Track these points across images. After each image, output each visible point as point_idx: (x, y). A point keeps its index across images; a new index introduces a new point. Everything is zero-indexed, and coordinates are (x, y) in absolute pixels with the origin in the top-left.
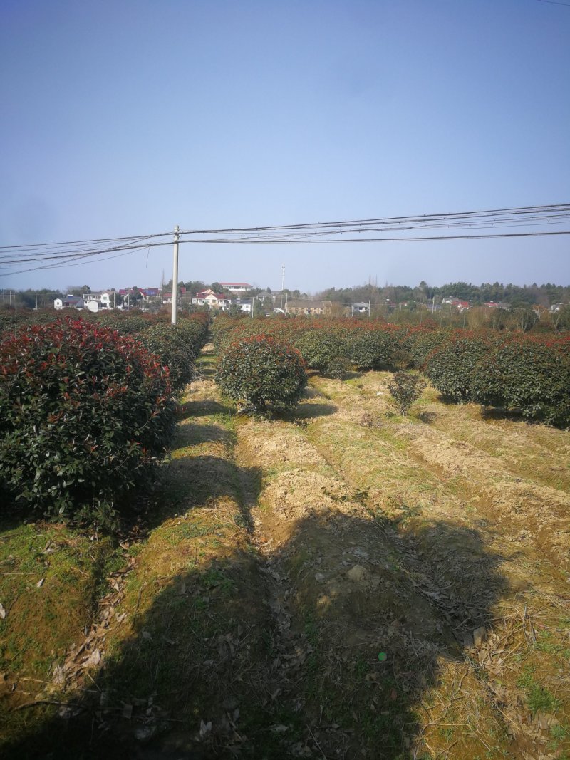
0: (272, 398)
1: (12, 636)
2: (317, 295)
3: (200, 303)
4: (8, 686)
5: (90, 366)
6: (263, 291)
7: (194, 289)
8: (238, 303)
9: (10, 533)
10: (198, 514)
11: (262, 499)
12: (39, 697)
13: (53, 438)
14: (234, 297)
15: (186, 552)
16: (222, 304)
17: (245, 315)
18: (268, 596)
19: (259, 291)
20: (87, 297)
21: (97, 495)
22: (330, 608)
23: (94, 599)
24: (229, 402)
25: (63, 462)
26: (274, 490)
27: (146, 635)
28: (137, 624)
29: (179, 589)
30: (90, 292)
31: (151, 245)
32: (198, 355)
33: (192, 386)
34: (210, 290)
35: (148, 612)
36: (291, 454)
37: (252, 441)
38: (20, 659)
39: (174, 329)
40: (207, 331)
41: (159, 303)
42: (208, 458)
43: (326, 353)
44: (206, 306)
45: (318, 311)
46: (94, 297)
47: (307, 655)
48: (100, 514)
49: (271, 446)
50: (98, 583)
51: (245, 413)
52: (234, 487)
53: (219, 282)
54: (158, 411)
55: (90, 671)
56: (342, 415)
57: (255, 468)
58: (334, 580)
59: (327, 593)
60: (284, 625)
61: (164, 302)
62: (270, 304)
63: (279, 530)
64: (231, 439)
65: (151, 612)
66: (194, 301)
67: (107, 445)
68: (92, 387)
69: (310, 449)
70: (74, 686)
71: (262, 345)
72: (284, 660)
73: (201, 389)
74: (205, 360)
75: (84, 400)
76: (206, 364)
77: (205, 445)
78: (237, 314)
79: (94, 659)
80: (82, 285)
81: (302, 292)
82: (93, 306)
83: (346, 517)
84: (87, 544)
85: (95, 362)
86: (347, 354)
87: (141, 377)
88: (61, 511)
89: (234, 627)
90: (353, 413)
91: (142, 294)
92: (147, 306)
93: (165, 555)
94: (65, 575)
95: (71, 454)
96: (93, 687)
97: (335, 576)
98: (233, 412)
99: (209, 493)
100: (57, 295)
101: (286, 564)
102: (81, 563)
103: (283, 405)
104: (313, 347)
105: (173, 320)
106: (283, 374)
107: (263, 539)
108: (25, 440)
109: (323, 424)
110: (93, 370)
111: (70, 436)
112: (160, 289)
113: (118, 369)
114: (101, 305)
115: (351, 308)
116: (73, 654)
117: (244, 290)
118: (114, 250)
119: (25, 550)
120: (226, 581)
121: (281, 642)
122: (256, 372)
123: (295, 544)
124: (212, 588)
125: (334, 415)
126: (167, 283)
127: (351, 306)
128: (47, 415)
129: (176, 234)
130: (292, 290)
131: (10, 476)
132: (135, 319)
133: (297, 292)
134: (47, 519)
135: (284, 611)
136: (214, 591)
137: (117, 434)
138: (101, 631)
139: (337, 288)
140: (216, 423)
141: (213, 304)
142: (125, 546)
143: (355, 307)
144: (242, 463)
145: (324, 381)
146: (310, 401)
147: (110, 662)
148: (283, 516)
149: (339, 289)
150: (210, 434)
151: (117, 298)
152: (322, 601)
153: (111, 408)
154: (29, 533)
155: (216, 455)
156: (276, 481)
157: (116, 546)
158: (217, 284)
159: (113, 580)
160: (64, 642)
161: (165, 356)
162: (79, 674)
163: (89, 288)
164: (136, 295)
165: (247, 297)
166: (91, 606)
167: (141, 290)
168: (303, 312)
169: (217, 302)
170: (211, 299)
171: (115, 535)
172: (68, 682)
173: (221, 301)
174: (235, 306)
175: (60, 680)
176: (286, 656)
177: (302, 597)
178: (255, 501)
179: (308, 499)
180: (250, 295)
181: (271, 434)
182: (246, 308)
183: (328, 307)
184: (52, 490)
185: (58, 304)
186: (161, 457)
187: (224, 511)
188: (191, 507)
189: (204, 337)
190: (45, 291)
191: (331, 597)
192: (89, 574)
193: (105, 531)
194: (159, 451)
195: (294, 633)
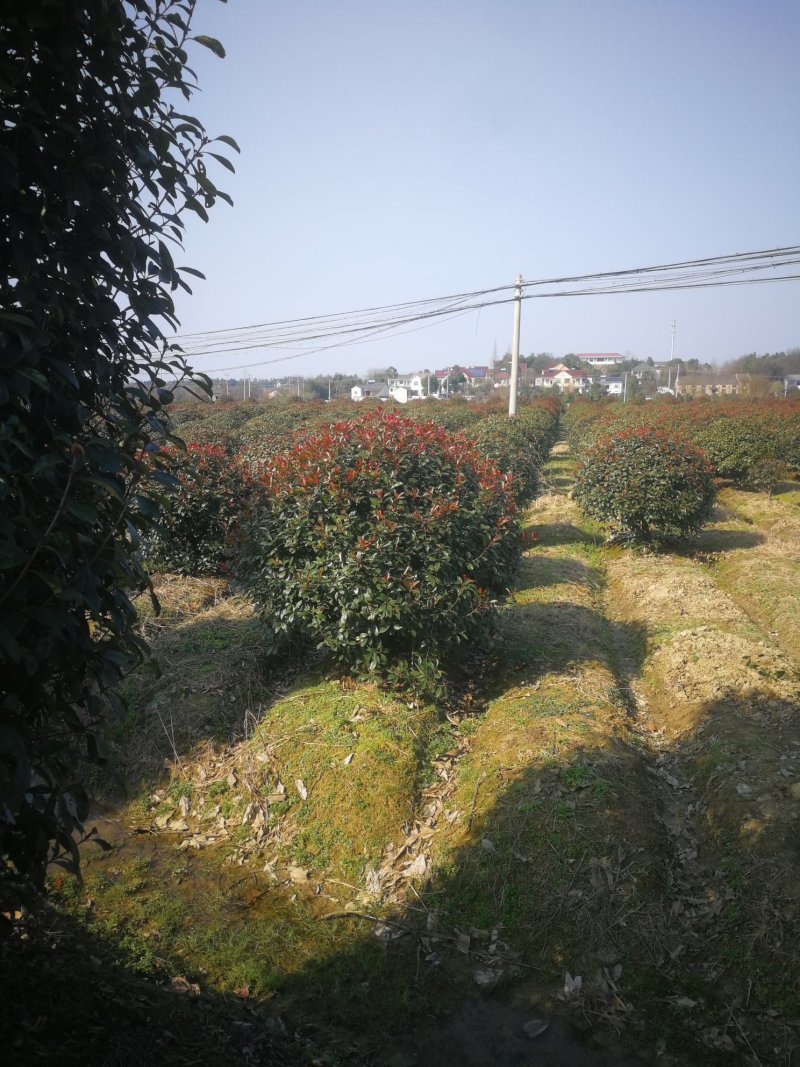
0: (660, 522)
1: (315, 824)
2: (727, 365)
3: (547, 385)
4: (311, 887)
5: (409, 475)
6: (641, 362)
7: (538, 365)
8: (603, 382)
9: (309, 691)
10: (554, 684)
11: (648, 668)
12: (350, 907)
13: (362, 570)
14: (596, 373)
15: (540, 735)
16: (579, 384)
17: (613, 399)
18: (662, 809)
19: (635, 363)
20: (393, 382)
21: (417, 647)
22: (762, 838)
23: (416, 787)
24: (593, 526)
25: (375, 602)
26: (667, 657)
27: (487, 844)
28: (475, 828)
29: (531, 786)
30: (396, 376)
31: (482, 305)
32: (547, 458)
33: (537, 503)
34: (561, 365)
35: (489, 813)
36: (692, 604)
37: (630, 584)
38: (325, 854)
39: (513, 422)
40: (558, 424)
41: (489, 386)
42: (565, 606)
43: (745, 453)
44: (556, 387)
45: (729, 389)
46: (401, 382)
47: (725, 903)
48: (421, 675)
49: (659, 592)
50: (420, 767)
51: (619, 541)
52: (604, 649)
53: (576, 353)
54: (499, 537)
55: (414, 882)
56: (773, 548)
57: (635, 623)
58: (767, 797)
59: (756, 814)
60: (687, 855)
61: (496, 386)
62: (651, 381)
63: (675, 715)
64: (597, 579)
65: (493, 813)
66: (539, 382)
67: (432, 581)
68: (411, 503)
69: (721, 598)
70: (393, 899)
71: (646, 443)
72: (688, 906)
73: (551, 507)
74: (556, 465)
75: (401, 520)
76: (557, 471)
77: (560, 587)
78: (600, 398)
79: (418, 867)
80: (386, 366)
81: (702, 362)
82: (400, 395)
83: (785, 703)
84: (406, 712)
85: (415, 469)
86: (780, 453)
87: (475, 489)
88: (372, 666)
89: (611, 849)
90: (790, 545)
91: (466, 376)
92: (472, 392)
93: (510, 737)
94: (379, 751)
95: (386, 591)
96: (417, 903)
97: (769, 791)
98: (599, 541)
99: (569, 655)
100: (354, 382)
101: (689, 766)
102: (399, 738)
103: (677, 531)
104: (723, 443)
105: (512, 410)
106: (679, 485)
107: (651, 727)
108: (328, 572)
109: (742, 561)
110: (413, 480)
111: (384, 568)
112: (491, 367)
113: (445, 479)
114: (411, 393)
115: (783, 384)
116: (391, 857)
117: (612, 362)
118: (432, 314)
119: (329, 714)
120: (599, 781)
121: (683, 878)
122: (636, 482)
123: (701, 737)
124: (579, 789)
125: (760, 548)
126: (501, 358)
127: (782, 380)
128: (355, 539)
129: (518, 287)
130: (686, 359)
131: (310, 617)
132: (457, 410)
133: (693, 363)
134: (355, 676)
135: (687, 834)
136: (582, 795)
137: (444, 566)
138: (426, 831)
139: (760, 354)
140: (574, 556)
141: (566, 385)
142: (455, 721)
143: (791, 382)
144: (615, 615)
145: (740, 496)
146: (719, 526)
147: (440, 873)
148: (681, 695)
149: (763, 354)
150: (567, 572)
151: (432, 383)
152: (750, 825)
153: (436, 532)
154: (331, 693)
155: (577, 601)
156: (669, 644)
157: (443, 719)
158: (571, 355)
159: (439, 765)
160: (379, 838)
161: (502, 460)
162: (400, 884)
163: (395, 371)
164: (458, 377)
165: (615, 373)
166: (413, 795)
167: (464, 370)
168: (703, 391)
169: (571, 381)
170: (563, 378)
171: (440, 704)
172: (386, 893)
173: (578, 380)
174: (599, 386)
175: (375, 888)
176: (692, 900)
177: (715, 816)
178: (637, 670)
179: (721, 672)
180: (622, 369)
181: (659, 575)
182: (615, 388)
183: (744, 382)
184: (361, 638)
185: (356, 394)
186: (502, 601)
187: (592, 682)
188: (544, 672)
189: (554, 433)
190: (340, 377)
191: (763, 821)
192: (409, 754)
193: (427, 698)
194: (499, 592)
195: (703, 867)
